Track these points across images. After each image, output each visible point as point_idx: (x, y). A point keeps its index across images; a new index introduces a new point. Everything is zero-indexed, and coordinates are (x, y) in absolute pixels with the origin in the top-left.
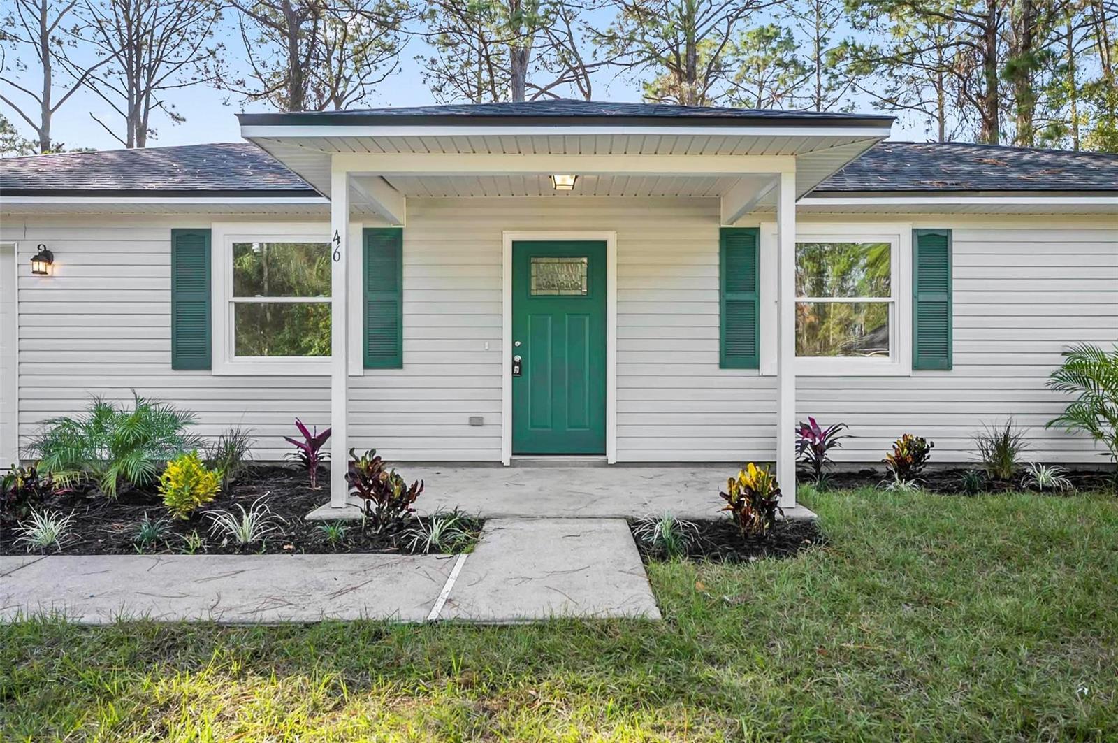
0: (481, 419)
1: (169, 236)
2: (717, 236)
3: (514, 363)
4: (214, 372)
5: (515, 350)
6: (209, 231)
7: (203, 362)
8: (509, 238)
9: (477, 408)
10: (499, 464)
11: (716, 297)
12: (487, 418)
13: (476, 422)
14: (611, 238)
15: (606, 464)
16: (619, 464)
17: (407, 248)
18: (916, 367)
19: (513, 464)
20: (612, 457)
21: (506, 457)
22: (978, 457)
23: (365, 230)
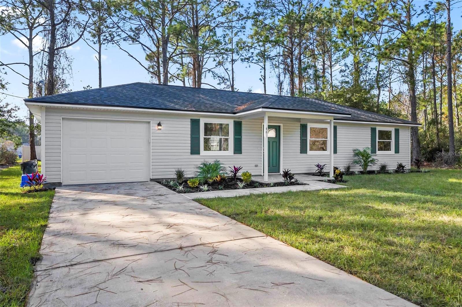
0: (257, 165)
1: (190, 120)
2: (300, 125)
4: (201, 155)
6: (199, 120)
7: (198, 153)
8: (263, 124)
9: (256, 163)
11: (300, 138)
12: (259, 165)
13: (256, 166)
14: (282, 125)
17: (243, 126)
20: (281, 173)
21: (262, 174)
22: (344, 170)
23: (234, 121)
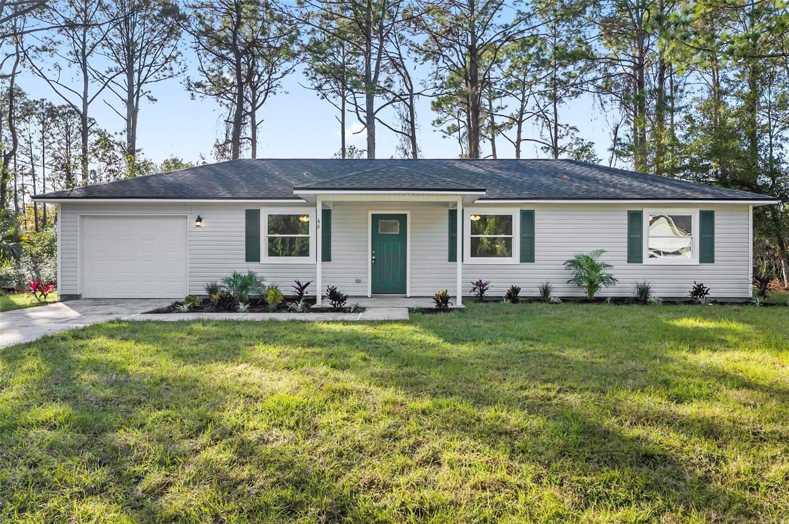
0: (360, 280)
1: (244, 212)
2: (447, 212)
3: (372, 260)
4: (261, 262)
5: (373, 254)
7: (257, 259)
8: (370, 213)
9: (358, 276)
10: (367, 297)
11: (447, 235)
12: (362, 280)
13: (358, 281)
14: (408, 213)
15: (406, 297)
16: (411, 297)
17: (333, 217)
18: (521, 261)
19: (372, 297)
20: (408, 295)
21: (369, 294)
